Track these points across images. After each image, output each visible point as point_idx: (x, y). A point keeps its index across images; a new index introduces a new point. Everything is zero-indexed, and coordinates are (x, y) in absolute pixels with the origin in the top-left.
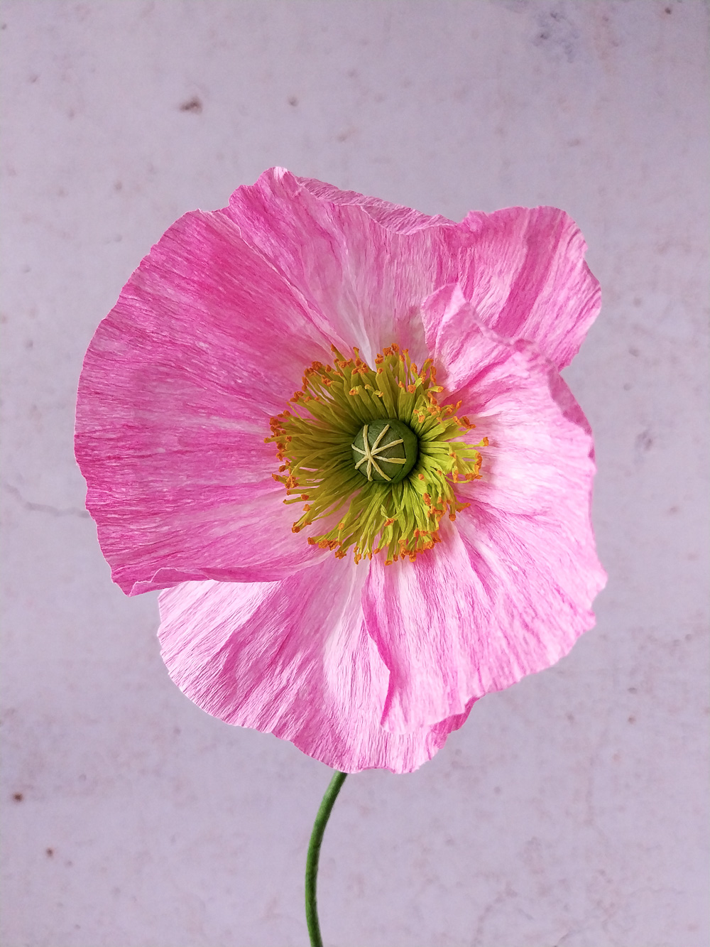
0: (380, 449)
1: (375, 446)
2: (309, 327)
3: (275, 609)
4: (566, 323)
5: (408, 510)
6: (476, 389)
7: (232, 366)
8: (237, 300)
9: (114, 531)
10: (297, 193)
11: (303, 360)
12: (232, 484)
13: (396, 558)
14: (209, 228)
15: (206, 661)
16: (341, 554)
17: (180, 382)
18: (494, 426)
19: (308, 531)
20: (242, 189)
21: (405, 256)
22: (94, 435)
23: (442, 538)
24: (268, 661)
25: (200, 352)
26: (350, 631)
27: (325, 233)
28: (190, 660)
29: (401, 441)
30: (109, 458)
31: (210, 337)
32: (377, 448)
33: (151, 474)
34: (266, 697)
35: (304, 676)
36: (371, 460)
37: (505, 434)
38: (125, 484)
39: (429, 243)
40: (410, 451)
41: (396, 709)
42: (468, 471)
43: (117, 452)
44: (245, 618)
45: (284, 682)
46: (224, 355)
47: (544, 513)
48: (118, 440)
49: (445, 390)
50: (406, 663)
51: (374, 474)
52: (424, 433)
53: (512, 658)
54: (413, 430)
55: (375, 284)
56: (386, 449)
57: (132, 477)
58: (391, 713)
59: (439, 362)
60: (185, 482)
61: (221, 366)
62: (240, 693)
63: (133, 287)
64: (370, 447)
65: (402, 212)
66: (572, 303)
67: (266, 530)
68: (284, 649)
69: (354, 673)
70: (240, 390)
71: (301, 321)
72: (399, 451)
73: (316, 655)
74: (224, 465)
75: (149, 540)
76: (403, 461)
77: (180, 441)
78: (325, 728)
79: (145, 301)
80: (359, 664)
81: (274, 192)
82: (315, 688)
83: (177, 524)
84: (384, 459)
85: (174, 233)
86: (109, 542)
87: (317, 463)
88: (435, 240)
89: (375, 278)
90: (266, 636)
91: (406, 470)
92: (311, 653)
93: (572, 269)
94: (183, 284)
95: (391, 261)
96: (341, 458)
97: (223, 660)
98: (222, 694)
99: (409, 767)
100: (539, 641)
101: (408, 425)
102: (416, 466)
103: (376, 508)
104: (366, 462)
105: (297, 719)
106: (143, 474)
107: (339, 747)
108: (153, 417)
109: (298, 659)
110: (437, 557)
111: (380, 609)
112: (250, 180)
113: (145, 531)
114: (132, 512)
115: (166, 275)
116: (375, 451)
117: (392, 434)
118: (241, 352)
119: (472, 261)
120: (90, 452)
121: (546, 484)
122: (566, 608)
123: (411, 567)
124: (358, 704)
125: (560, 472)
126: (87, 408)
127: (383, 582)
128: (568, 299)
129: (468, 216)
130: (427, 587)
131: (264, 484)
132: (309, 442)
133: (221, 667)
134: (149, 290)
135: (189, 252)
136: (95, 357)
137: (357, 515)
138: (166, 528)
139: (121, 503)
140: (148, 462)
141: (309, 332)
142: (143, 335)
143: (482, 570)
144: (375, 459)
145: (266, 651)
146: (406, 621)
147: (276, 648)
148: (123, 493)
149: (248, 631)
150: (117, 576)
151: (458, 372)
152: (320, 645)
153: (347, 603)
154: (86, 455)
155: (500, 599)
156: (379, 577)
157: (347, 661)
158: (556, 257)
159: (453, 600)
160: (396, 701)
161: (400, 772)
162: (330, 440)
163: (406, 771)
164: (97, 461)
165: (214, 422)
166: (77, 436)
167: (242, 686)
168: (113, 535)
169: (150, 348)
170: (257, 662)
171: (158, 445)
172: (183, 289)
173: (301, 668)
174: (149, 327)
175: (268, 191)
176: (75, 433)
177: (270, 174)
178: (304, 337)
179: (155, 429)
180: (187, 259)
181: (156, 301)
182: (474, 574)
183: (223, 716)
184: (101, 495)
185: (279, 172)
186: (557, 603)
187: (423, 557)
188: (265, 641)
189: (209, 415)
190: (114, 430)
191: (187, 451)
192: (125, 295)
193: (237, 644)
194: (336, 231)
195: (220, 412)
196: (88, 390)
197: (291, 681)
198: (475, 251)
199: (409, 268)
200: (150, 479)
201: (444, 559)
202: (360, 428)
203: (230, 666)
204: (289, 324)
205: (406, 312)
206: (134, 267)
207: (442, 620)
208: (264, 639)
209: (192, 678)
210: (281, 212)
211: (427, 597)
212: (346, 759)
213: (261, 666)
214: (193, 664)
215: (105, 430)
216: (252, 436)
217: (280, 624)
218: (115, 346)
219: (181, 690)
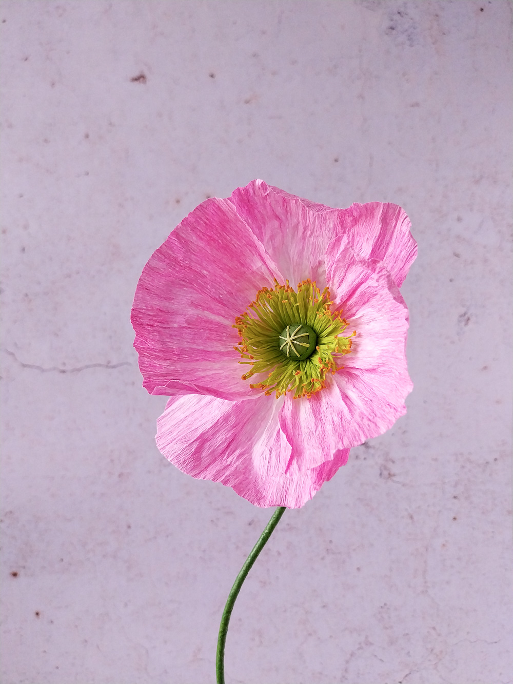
0: (296, 337)
2: (264, 267)
3: (227, 423)
4: (400, 264)
5: (308, 374)
6: (351, 302)
7: (218, 286)
8: (226, 248)
9: (147, 361)
10: (266, 194)
11: (256, 288)
12: (210, 350)
13: (299, 396)
14: (219, 208)
15: (185, 446)
16: (268, 393)
17: (191, 290)
18: (360, 326)
19: (250, 381)
20: (238, 189)
21: (318, 232)
22: (141, 311)
23: (327, 386)
24: (220, 451)
25: (204, 276)
26: (269, 438)
27: (277, 217)
28: (176, 445)
29: (308, 334)
30: (148, 324)
31: (210, 268)
32: (294, 336)
33: (168, 338)
34: (218, 468)
35: (240, 461)
36: (290, 343)
37: (364, 329)
38: (154, 341)
39: (331, 226)
40: (312, 340)
41: (295, 465)
42: (344, 348)
43: (152, 323)
44: (209, 426)
45: (229, 463)
46: (216, 280)
47: (383, 365)
48: (154, 316)
49: (334, 304)
50: (301, 447)
51: (291, 351)
52: (321, 333)
53: (361, 433)
54: (315, 331)
55: (301, 248)
56: (299, 338)
57: (158, 338)
58: (291, 468)
59: (332, 290)
60: (186, 345)
61: (213, 287)
62: (203, 465)
63: (175, 233)
64: (290, 337)
65: (319, 205)
66: (403, 253)
67: (227, 377)
68: (230, 445)
69: (270, 458)
70: (221, 302)
71: (260, 264)
72: (306, 339)
73: (248, 451)
74: (208, 338)
75: (163, 371)
76: (307, 345)
77: (186, 321)
78: (251, 486)
79: (181, 242)
80: (274, 453)
81: (254, 193)
82: (246, 468)
83: (178, 366)
84: (297, 343)
85: (201, 208)
86: (144, 365)
87: (257, 344)
88: (335, 224)
89: (301, 244)
90: (221, 437)
91: (309, 352)
92: (245, 451)
93: (403, 236)
94: (201, 235)
95: (311, 236)
96: (272, 344)
97: (195, 446)
98: (192, 464)
99: (298, 505)
100: (376, 425)
101: (312, 329)
102: (314, 351)
103: (290, 371)
104: (287, 344)
105: (235, 479)
106: (164, 337)
107: (259, 495)
108: (174, 306)
109: (238, 452)
110: (323, 398)
111: (289, 421)
112: (243, 184)
113: (163, 366)
114: (155, 355)
115: (194, 229)
116: (292, 338)
117: (302, 330)
118: (225, 279)
119: (353, 236)
120: (138, 319)
121: (385, 348)
122: (392, 410)
123: (308, 402)
124: (271, 474)
125: (392, 339)
126: (141, 296)
127: (291, 407)
128: (401, 251)
129: (353, 205)
130: (316, 413)
131: (228, 354)
132: (256, 332)
133: (193, 450)
134: (183, 236)
135: (207, 219)
136: (149, 269)
137: (280, 374)
138: (172, 367)
139: (151, 349)
140: (167, 331)
141: (263, 271)
142: (175, 260)
143: (348, 402)
144: (292, 343)
145: (220, 445)
146: (303, 429)
147: (225, 444)
148: (152, 344)
149: (210, 433)
150: (146, 384)
151: (341, 292)
152: (250, 448)
153: (269, 424)
154: (136, 320)
155: (357, 413)
156: (289, 406)
157: (267, 453)
158: (396, 230)
159: (329, 417)
160: (294, 462)
161: (293, 508)
162: (267, 333)
163: (297, 507)
164: (141, 324)
165: (206, 315)
166: (133, 310)
167: (205, 462)
168: (146, 362)
169: (178, 269)
170: (214, 451)
171: (175, 322)
172: (201, 239)
173: (239, 457)
174: (180, 257)
175: (251, 192)
176: (132, 308)
177: (253, 183)
178: (260, 273)
179: (173, 313)
180: (205, 223)
181: (185, 243)
182: (343, 403)
183: (192, 474)
184: (141, 342)
185: (259, 182)
186: (388, 409)
187: (316, 397)
188: (220, 439)
189: (203, 310)
190: (152, 310)
191: (189, 328)
192: (171, 237)
193: (203, 440)
194: (283, 217)
195: (210, 309)
196: (142, 287)
197: (233, 463)
198: (356, 229)
199: (320, 239)
200: (167, 340)
201: (327, 399)
202: (284, 328)
203: (199, 451)
204: (252, 265)
205: (317, 263)
206: (178, 223)
207: (323, 427)
208: (219, 439)
209: (176, 454)
210: (257, 204)
211: (316, 417)
212: (262, 501)
213: (216, 453)
214: (177, 447)
215: (148, 310)
216: (225, 327)
217: (229, 431)
218: (160, 265)
219: (169, 460)
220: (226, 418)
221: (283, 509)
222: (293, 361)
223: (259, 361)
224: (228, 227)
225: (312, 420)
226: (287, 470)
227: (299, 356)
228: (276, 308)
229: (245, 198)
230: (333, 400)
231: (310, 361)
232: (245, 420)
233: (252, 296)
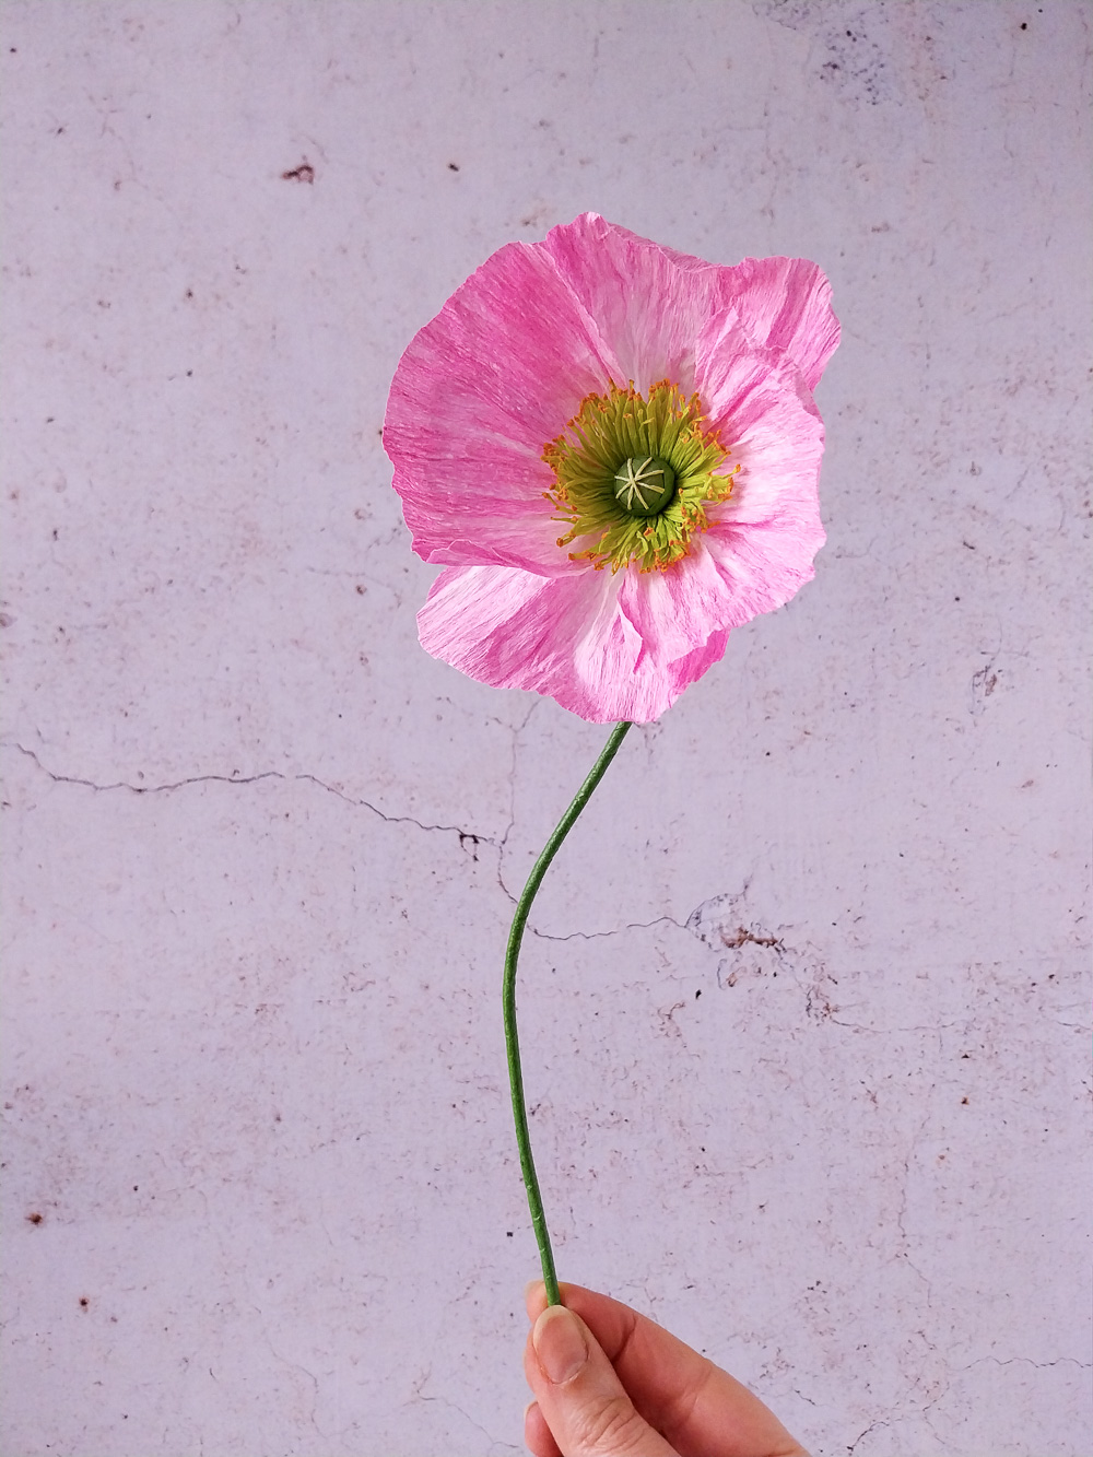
0: (643, 476)
1: (638, 473)
2: (593, 359)
3: (535, 612)
4: (813, 356)
5: (661, 537)
6: (734, 417)
7: (516, 393)
8: (533, 327)
10: (603, 236)
11: (577, 394)
12: (505, 498)
13: (649, 570)
14: (524, 259)
15: (473, 645)
16: (599, 567)
17: (473, 397)
18: (747, 457)
19: (569, 548)
20: (558, 227)
21: (684, 302)
23: (692, 553)
24: (526, 654)
26: (601, 635)
27: (617, 275)
28: (458, 645)
29: (662, 471)
30: (408, 453)
32: (641, 474)
33: (439, 477)
34: (527, 674)
35: (558, 667)
36: (634, 486)
37: (754, 461)
38: (418, 480)
39: (706, 291)
40: (668, 482)
41: (646, 661)
42: (720, 492)
44: (506, 617)
45: (541, 669)
46: (511, 379)
47: (783, 513)
48: (416, 440)
49: (707, 421)
50: (655, 640)
51: (634, 499)
52: (685, 468)
53: (747, 609)
54: (672, 468)
55: (654, 328)
56: (648, 477)
57: (423, 476)
58: (643, 665)
59: (704, 397)
60: (466, 490)
61: (506, 391)
62: (504, 672)
63: (455, 302)
64: (634, 476)
65: (690, 258)
66: (818, 339)
67: (532, 543)
68: (540, 646)
69: (605, 660)
70: (518, 417)
71: (586, 353)
72: (659, 480)
74: (501, 478)
75: (436, 528)
76: (661, 490)
77: (467, 449)
79: (461, 316)
80: (610, 653)
81: (583, 235)
82: (568, 676)
83: (457, 523)
84: (646, 485)
85: (497, 258)
86: (411, 518)
87: (579, 489)
88: (711, 290)
89: (655, 321)
90: (526, 633)
91: (663, 501)
92: (563, 654)
93: (820, 312)
94: (494, 304)
95: (671, 307)
96: (602, 490)
97: (488, 646)
98: (487, 669)
99: (651, 717)
100: (769, 598)
101: (668, 464)
102: (672, 499)
103: (633, 533)
104: (628, 488)
105: (556, 688)
106: (433, 475)
107: (592, 708)
108: (448, 425)
109: (552, 656)
111: (633, 607)
112: (566, 219)
113: (436, 522)
114: (423, 504)
115: (484, 294)
116: (638, 477)
117: (653, 465)
118: (526, 378)
120: (394, 444)
121: (786, 487)
122: (794, 577)
123: (662, 578)
124: (607, 682)
125: (798, 473)
126: (396, 405)
127: (635, 586)
128: (816, 335)
129: (744, 261)
130: (675, 593)
131: (532, 505)
132: (576, 469)
133: (486, 651)
134: (467, 306)
135: (505, 277)
136: (409, 361)
137: (616, 538)
138: (448, 525)
139: (417, 494)
140: (437, 465)
141: (590, 364)
143: (725, 575)
144: (638, 486)
145: (525, 646)
146: (655, 615)
147: (534, 645)
148: (417, 486)
149: (511, 627)
150: (417, 546)
151: (718, 401)
152: (572, 649)
153: (600, 615)
154: (391, 446)
155: (739, 590)
156: (633, 585)
157: (599, 654)
158: (809, 302)
159: (696, 597)
160: (647, 657)
162: (594, 471)
164: (398, 453)
165: (497, 438)
166: (385, 428)
167: (505, 669)
168: (413, 514)
169: (453, 361)
170: (516, 654)
171: (449, 451)
172: (494, 311)
173: (555, 662)
174: (459, 342)
175: (578, 232)
176: (384, 425)
177: (583, 218)
178: (586, 369)
179: (446, 436)
180: (501, 284)
181: (468, 317)
182: (718, 577)
183: (489, 683)
184: (403, 481)
185: (592, 217)
186: (786, 577)
187: (673, 569)
188: (525, 637)
189: (493, 431)
190: (414, 430)
191: (472, 460)
192: (448, 308)
193: (501, 636)
194: (627, 276)
195: (502, 429)
196: (397, 391)
197: (547, 670)
198: (744, 299)
199: (686, 312)
200: (438, 480)
201: (692, 573)
202: (621, 463)
203: (494, 653)
204: (574, 355)
205: (679, 354)
206: (460, 283)
207: (687, 612)
208: (523, 636)
209: (461, 656)
210: (585, 252)
211: (675, 599)
213: (519, 657)
214: (463, 648)
215: (407, 429)
216: (525, 459)
217: (539, 625)
218: (427, 354)
219: (451, 664)
220: (533, 605)
221: (626, 727)
222: (635, 517)
223: (585, 518)
225: (671, 603)
226: (636, 669)
227: (647, 508)
228: (610, 430)
229: (565, 242)
230: (703, 573)
231: (665, 517)
232: (561, 610)
233: (571, 408)
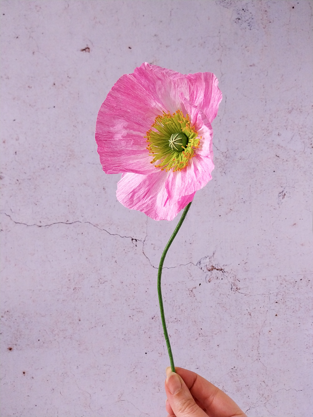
0: (175, 140)
1: (173, 140)
3: (145, 184)
4: (216, 103)
7: (137, 116)
8: (137, 98)
9: (104, 158)
10: (151, 69)
11: (156, 115)
12: (135, 150)
13: (176, 171)
14: (129, 79)
15: (126, 195)
16: (163, 169)
17: (123, 120)
19: (155, 164)
20: (137, 68)
21: (181, 85)
22: (100, 134)
23: (188, 164)
24: (142, 197)
25: (128, 113)
27: (160, 79)
29: (181, 138)
30: (104, 140)
31: (131, 108)
33: (114, 145)
34: (140, 204)
35: (151, 201)
36: (172, 144)
39: (186, 82)
40: (184, 141)
41: (168, 203)
43: (106, 139)
44: (137, 186)
45: (146, 202)
46: (135, 113)
48: (106, 135)
49: (191, 123)
50: (173, 194)
51: (173, 148)
52: (189, 136)
54: (186, 136)
55: (174, 93)
56: (177, 140)
57: (109, 146)
58: (166, 204)
59: (189, 116)
61: (134, 117)
62: (134, 203)
63: (109, 94)
66: (216, 97)
67: (144, 163)
68: (147, 194)
70: (139, 124)
72: (181, 141)
74: (133, 144)
76: (181, 144)
78: (154, 212)
79: (113, 98)
82: (153, 204)
84: (176, 143)
85: (120, 81)
86: (103, 161)
87: (158, 145)
92: (153, 196)
94: (123, 93)
95: (178, 87)
96: (166, 144)
97: (131, 195)
98: (129, 203)
103: (174, 158)
105: (146, 209)
107: (156, 215)
108: (116, 129)
109: (150, 197)
110: (187, 170)
111: (170, 183)
112: (139, 66)
113: (112, 160)
114: (109, 155)
115: (119, 91)
117: (179, 136)
118: (139, 113)
120: (99, 138)
123: (180, 173)
126: (99, 126)
127: (172, 176)
129: (190, 75)
131: (144, 151)
132: (157, 139)
133: (130, 197)
134: (114, 95)
135: (124, 85)
136: (101, 113)
137: (169, 159)
139: (106, 152)
140: (113, 142)
141: (157, 107)
142: (113, 107)
143: (197, 172)
144: (174, 143)
145: (142, 194)
147: (145, 194)
148: (107, 150)
149: (138, 189)
150: (104, 169)
152: (156, 195)
154: (98, 139)
158: (213, 85)
159: (188, 180)
160: (168, 201)
161: (169, 221)
162: (162, 138)
163: (171, 220)
164: (100, 140)
165: (131, 132)
168: (104, 159)
169: (115, 111)
170: (139, 197)
171: (117, 138)
172: (124, 95)
173: (151, 199)
174: (115, 105)
176: (95, 133)
177: (144, 64)
179: (116, 133)
180: (124, 87)
181: (116, 98)
182: (194, 173)
183: (129, 207)
184: (101, 149)
185: (146, 64)
187: (184, 170)
189: (130, 130)
190: (105, 133)
191: (124, 140)
192: (108, 97)
193: (134, 192)
194: (163, 78)
195: (133, 129)
196: (99, 122)
199: (182, 89)
203: (132, 197)
204: (151, 105)
206: (110, 89)
208: (142, 191)
209: (123, 199)
210: (148, 74)
211: (182, 180)
212: (157, 218)
213: (140, 198)
214: (123, 196)
215: (103, 133)
216: (142, 137)
217: (146, 188)
219: (120, 201)
220: (144, 182)
222: (175, 152)
223: (160, 154)
224: (136, 87)
227: (178, 150)
228: (165, 125)
229: (141, 72)
230: (191, 171)
232: (154, 183)
